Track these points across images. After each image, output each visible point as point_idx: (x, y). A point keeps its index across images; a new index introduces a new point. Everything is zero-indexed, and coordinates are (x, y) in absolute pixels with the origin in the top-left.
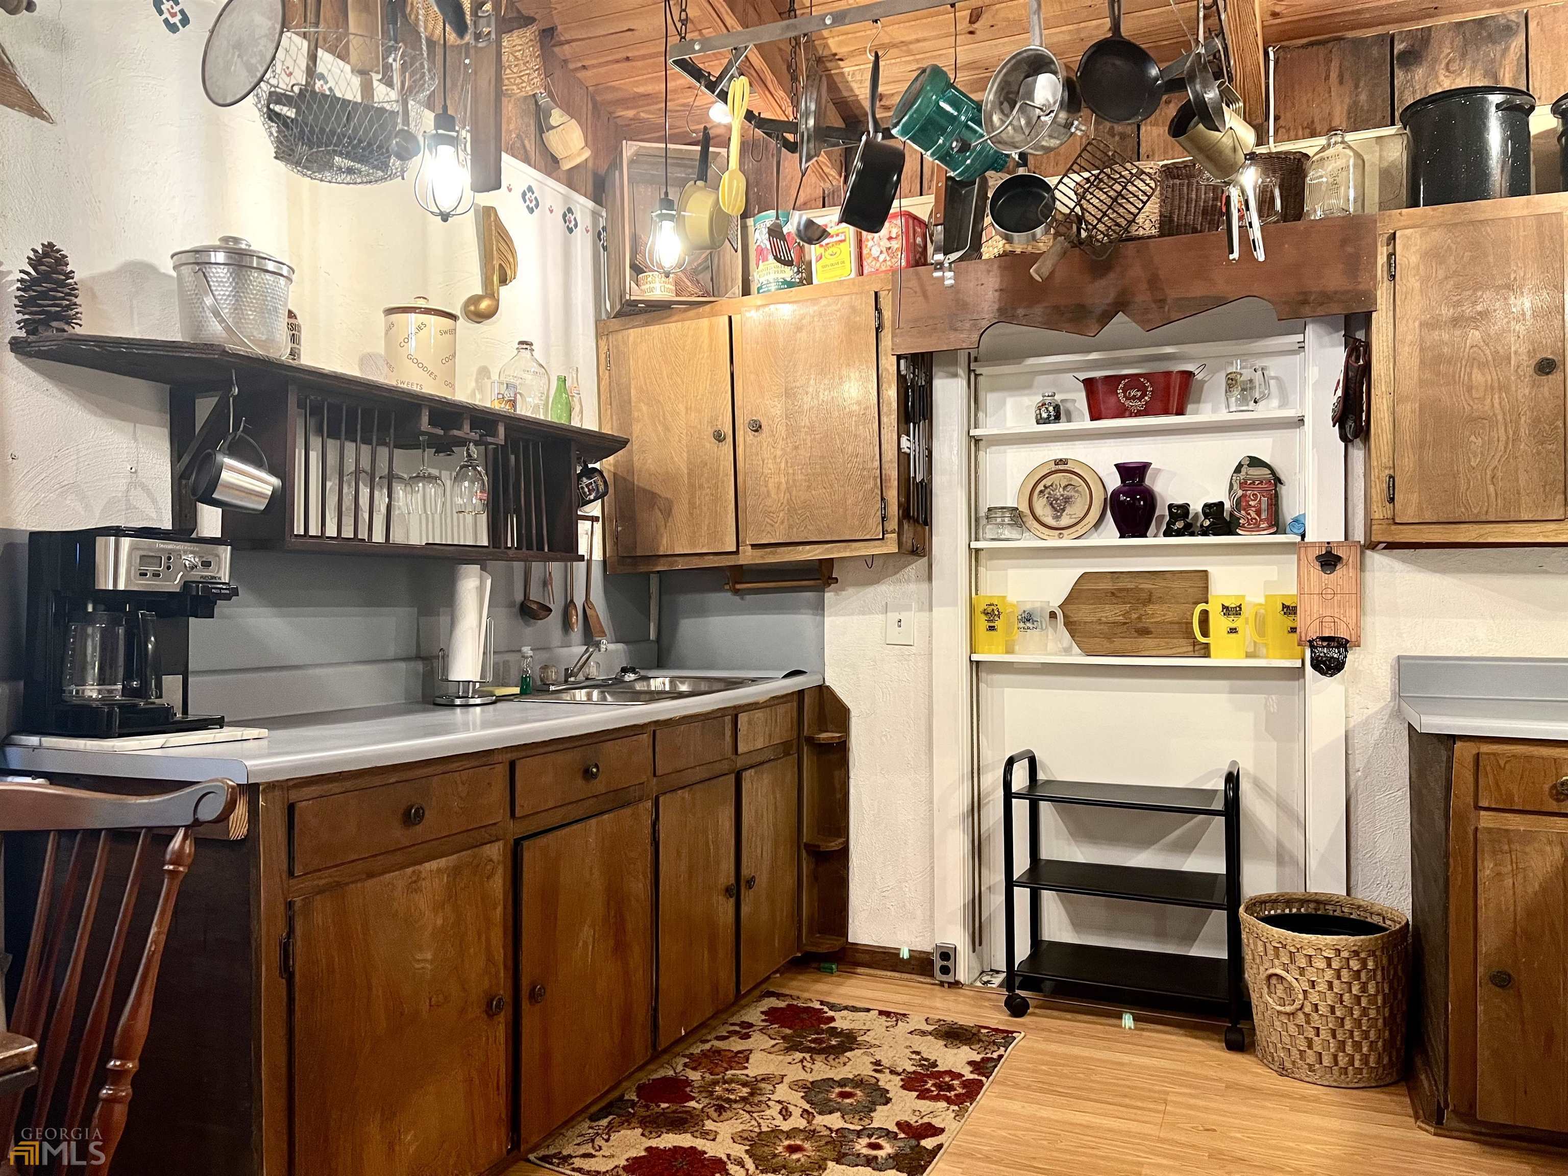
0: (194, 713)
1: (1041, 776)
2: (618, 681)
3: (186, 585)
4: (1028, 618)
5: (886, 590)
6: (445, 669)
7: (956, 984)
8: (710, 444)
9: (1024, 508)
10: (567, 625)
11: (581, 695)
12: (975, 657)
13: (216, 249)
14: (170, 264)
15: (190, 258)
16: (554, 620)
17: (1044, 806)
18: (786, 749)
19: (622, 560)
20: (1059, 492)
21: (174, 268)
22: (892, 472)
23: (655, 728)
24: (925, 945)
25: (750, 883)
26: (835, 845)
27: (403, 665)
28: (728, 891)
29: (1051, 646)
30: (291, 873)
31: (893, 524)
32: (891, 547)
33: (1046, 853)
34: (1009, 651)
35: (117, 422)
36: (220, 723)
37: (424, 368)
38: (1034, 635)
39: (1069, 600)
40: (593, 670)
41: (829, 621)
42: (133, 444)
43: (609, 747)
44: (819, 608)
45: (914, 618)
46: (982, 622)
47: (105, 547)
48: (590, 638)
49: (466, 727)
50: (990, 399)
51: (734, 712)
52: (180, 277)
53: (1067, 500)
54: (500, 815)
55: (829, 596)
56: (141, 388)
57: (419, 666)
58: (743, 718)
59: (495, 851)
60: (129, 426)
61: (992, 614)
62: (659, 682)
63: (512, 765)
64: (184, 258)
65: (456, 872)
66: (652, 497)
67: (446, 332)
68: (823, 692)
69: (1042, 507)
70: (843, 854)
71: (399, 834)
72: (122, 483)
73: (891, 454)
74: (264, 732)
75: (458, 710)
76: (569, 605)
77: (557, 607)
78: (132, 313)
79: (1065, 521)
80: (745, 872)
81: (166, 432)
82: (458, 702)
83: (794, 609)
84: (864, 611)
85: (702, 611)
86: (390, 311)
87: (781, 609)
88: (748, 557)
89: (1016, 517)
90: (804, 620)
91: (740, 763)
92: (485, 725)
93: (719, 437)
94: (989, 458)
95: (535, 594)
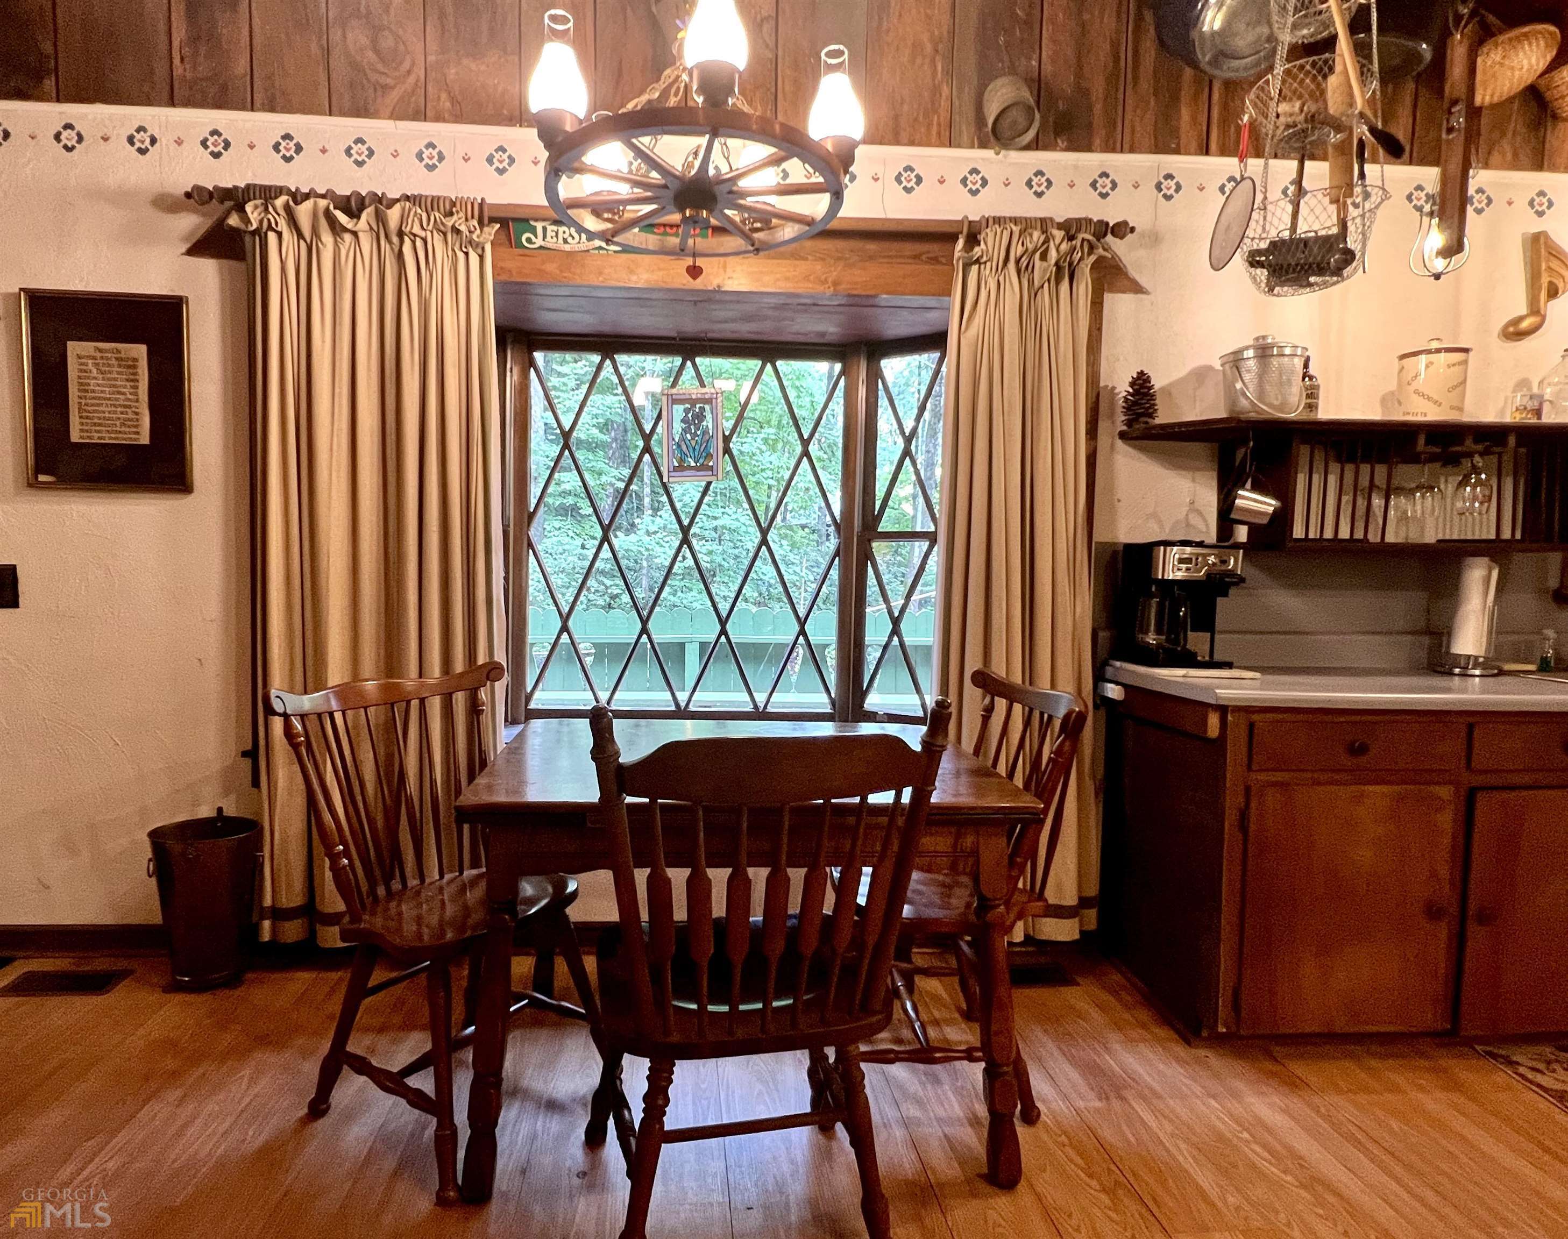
0: (1217, 657)
3: (1208, 575)
13: (1247, 348)
14: (1219, 362)
15: (1231, 358)
21: (1222, 365)
27: (1409, 637)
30: (1249, 768)
35: (1184, 473)
36: (1230, 665)
37: (1429, 398)
42: (1191, 485)
47: (1161, 552)
52: (1224, 372)
54: (1453, 765)
56: (1198, 448)
57: (1426, 640)
59: (1448, 793)
60: (1189, 475)
64: (1225, 359)
67: (1454, 365)
71: (1340, 760)
72: (1185, 509)
74: (1258, 675)
75: (1457, 678)
78: (1195, 401)
81: (1215, 474)
82: (1457, 671)
86: (1403, 357)
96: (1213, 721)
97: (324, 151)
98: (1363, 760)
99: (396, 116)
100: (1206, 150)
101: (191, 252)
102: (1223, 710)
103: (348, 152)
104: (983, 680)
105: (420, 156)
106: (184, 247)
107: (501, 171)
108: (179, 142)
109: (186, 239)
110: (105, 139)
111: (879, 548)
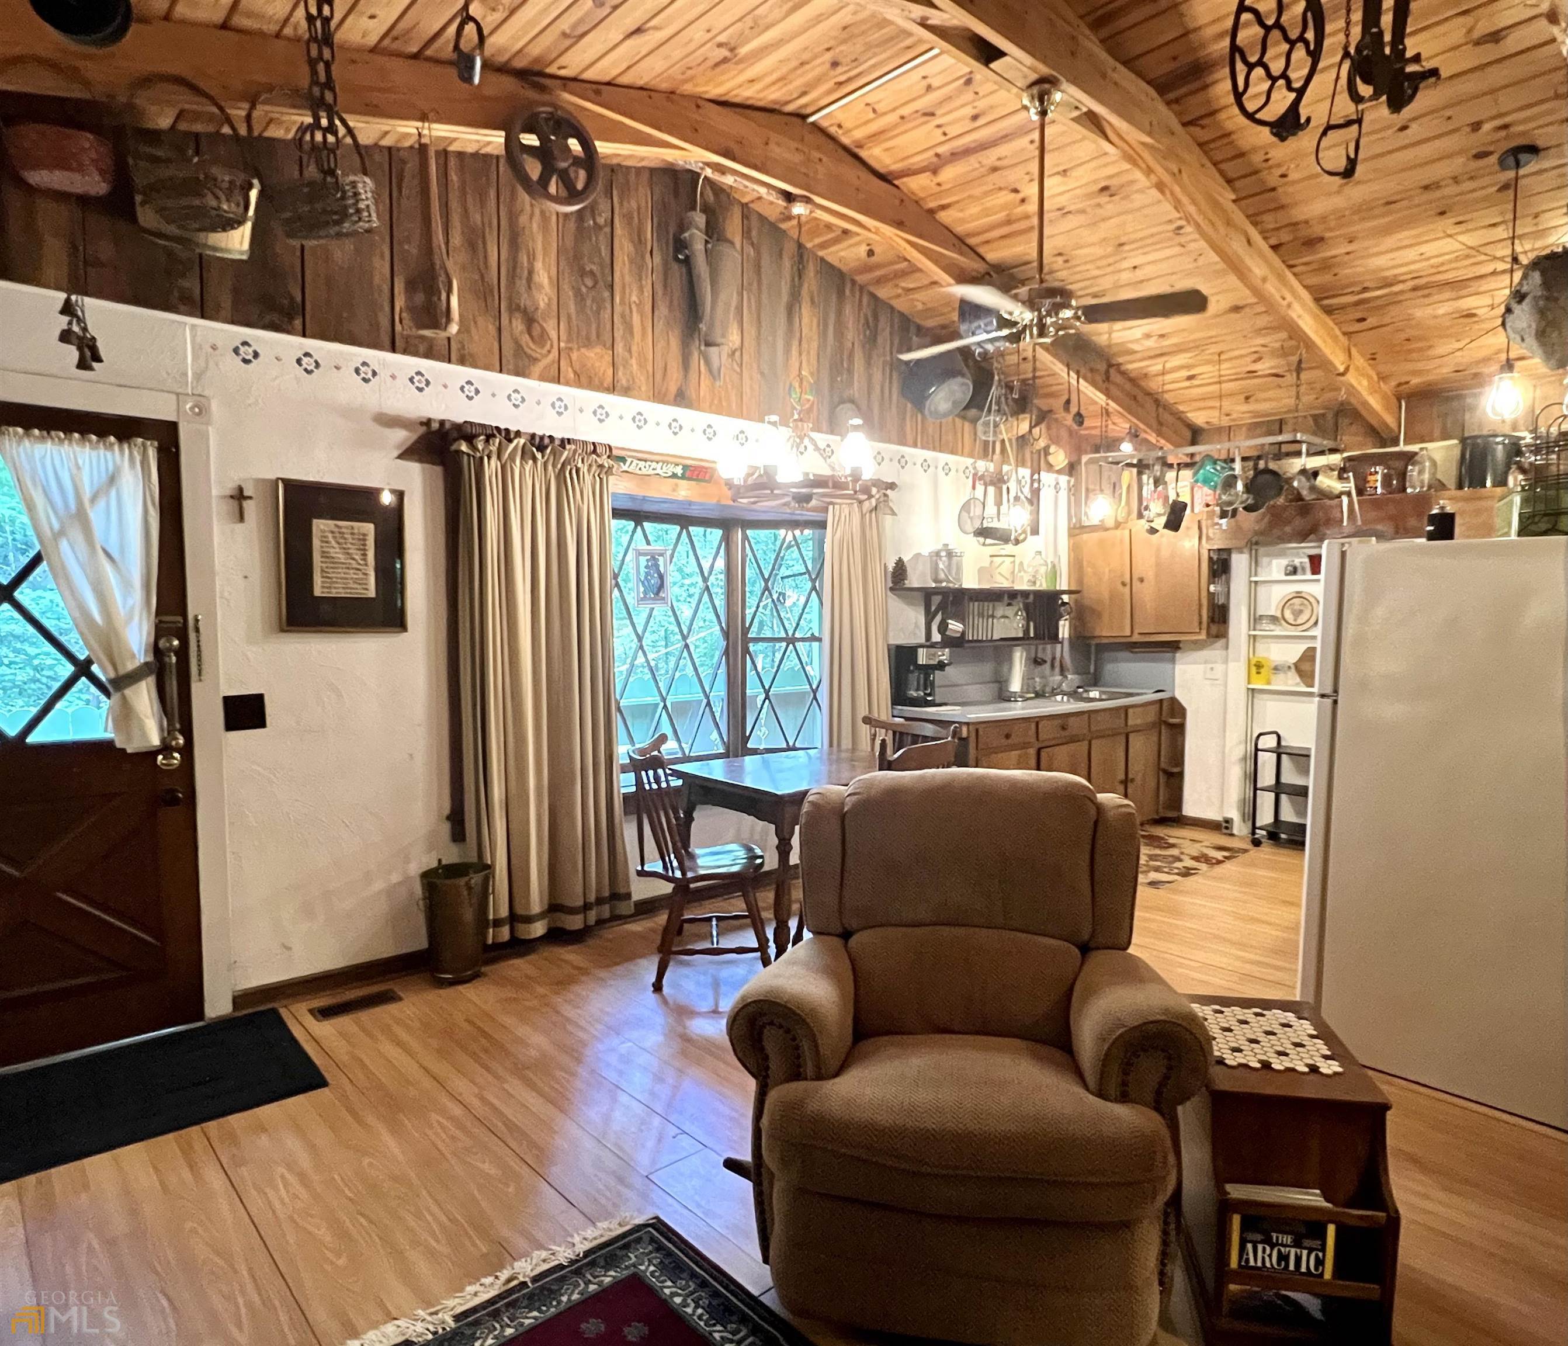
1: (1283, 743)
2: (1076, 692)
3: (936, 662)
4: (1276, 669)
5: (1205, 654)
6: (1007, 686)
7: (1232, 835)
8: (1120, 587)
9: (1279, 615)
10: (1053, 666)
11: (1059, 698)
12: (1251, 686)
13: (942, 550)
14: (927, 554)
16: (1048, 666)
17: (1284, 757)
18: (1153, 725)
19: (1078, 638)
20: (1297, 607)
21: (930, 556)
22: (1205, 602)
23: (1090, 713)
24: (1220, 818)
25: (1132, 780)
26: (1176, 770)
27: (991, 685)
28: (1121, 782)
29: (1290, 682)
30: (977, 749)
31: (1205, 625)
32: (1203, 636)
33: (1284, 779)
34: (1269, 683)
35: (912, 607)
36: (945, 704)
37: (1004, 577)
38: (1281, 676)
39: (1301, 659)
40: (1064, 687)
41: (1179, 668)
42: (915, 613)
43: (1072, 719)
44: (1173, 661)
45: (1219, 668)
46: (1254, 670)
47: (920, 651)
48: (1063, 671)
49: (1015, 709)
50: (1264, 560)
51: (1126, 709)
52: (931, 559)
53: (1301, 612)
54: (1033, 740)
55: (1178, 655)
56: (917, 594)
57: (996, 685)
58: (1130, 711)
59: (1032, 752)
60: (914, 608)
61: (1259, 666)
62: (1094, 694)
63: (1037, 724)
64: (932, 554)
65: (1020, 756)
66: (1093, 611)
67: (1011, 563)
68: (1173, 701)
69: (1288, 615)
70: (1181, 775)
71: (1004, 742)
72: (916, 628)
73: (1204, 594)
75: (1013, 702)
76: (1054, 659)
77: (1048, 658)
78: (921, 579)
79: (1299, 622)
80: (1130, 776)
81: (923, 608)
82: (1013, 699)
83: (1162, 660)
84: (1195, 663)
85: (1116, 660)
86: (992, 556)
87: (1153, 660)
88: (1136, 638)
89: (1274, 619)
90: (1168, 666)
91: (1129, 729)
92: (1023, 709)
93: (1124, 584)
94: (1262, 590)
95: (1040, 655)
96: (965, 729)
97: (494, 395)
98: (1010, 741)
99: (542, 378)
100: (915, 445)
101: (400, 457)
102: (968, 724)
103: (509, 397)
104: (867, 720)
105: (553, 405)
106: (396, 453)
107: (601, 421)
108: (393, 377)
109: (398, 447)
110: (337, 368)
111: (752, 647)
